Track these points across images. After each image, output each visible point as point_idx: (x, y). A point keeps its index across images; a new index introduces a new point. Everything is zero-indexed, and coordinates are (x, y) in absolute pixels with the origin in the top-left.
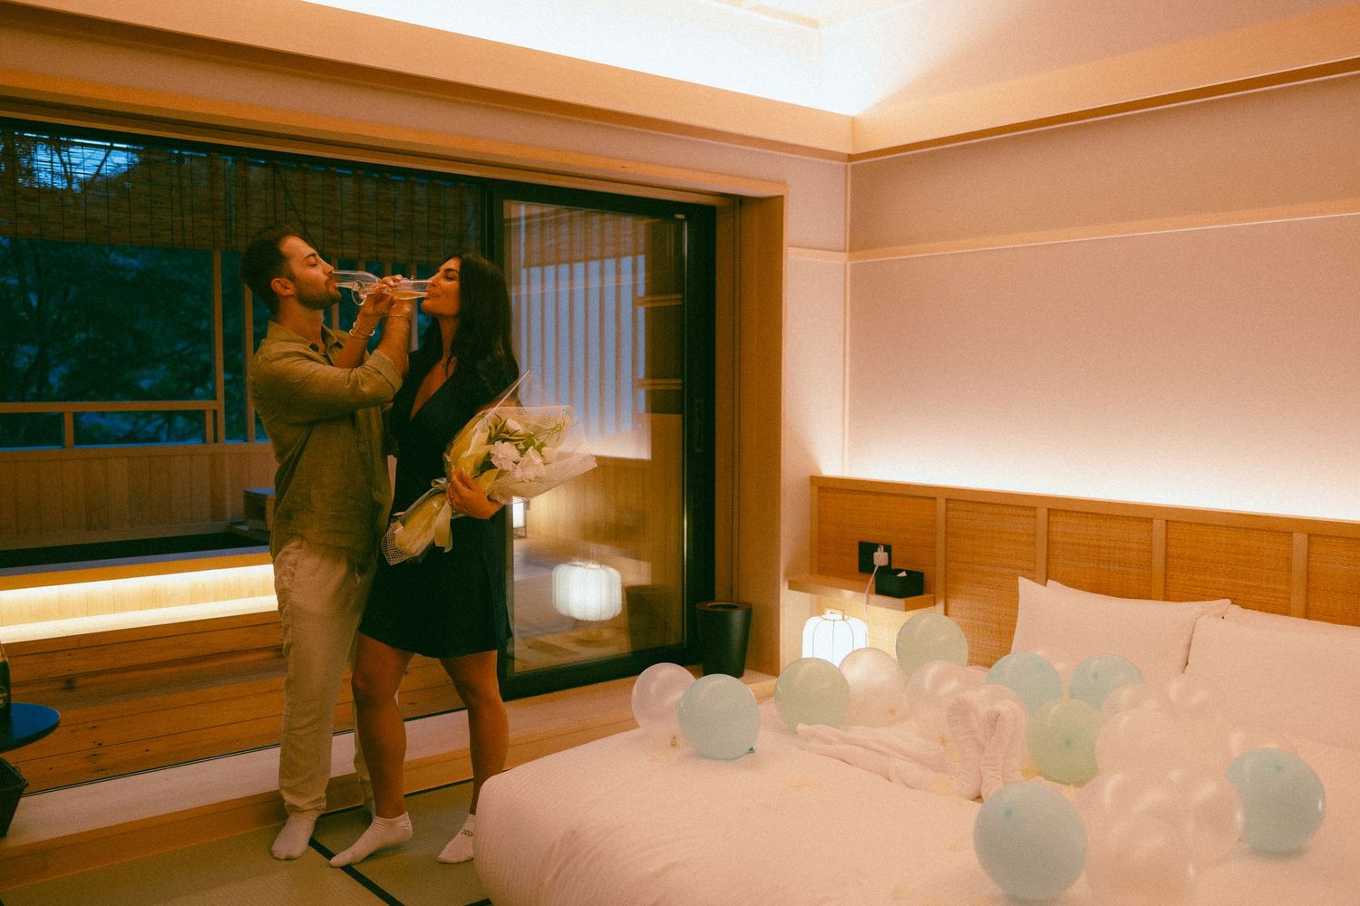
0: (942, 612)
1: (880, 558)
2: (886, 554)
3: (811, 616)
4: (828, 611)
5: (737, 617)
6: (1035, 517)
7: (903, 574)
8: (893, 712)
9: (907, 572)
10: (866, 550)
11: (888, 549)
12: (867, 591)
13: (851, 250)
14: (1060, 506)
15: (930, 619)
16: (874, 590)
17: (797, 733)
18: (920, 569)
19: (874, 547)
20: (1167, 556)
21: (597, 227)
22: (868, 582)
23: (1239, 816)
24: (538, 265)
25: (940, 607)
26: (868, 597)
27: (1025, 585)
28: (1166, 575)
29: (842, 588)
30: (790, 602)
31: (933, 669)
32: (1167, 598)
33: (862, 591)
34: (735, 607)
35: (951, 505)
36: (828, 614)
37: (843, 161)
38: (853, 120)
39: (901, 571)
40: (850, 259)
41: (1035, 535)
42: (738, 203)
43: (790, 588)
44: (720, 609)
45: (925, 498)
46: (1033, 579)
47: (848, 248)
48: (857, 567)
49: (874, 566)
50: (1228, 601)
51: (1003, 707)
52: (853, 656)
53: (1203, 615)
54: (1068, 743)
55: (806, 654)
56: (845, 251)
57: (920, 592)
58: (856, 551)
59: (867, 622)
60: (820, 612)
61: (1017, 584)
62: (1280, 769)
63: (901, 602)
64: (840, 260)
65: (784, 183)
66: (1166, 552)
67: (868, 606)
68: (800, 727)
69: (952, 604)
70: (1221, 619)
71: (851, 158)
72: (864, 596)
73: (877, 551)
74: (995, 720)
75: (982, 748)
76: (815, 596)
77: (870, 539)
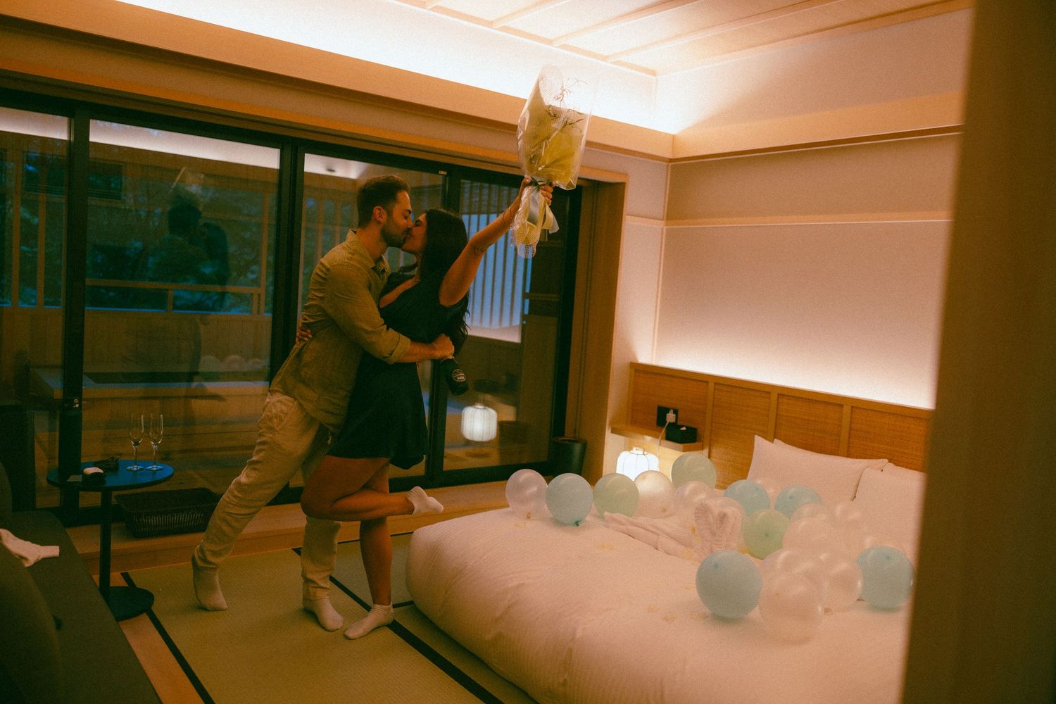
0: (707, 455)
1: (671, 417)
2: (674, 415)
3: (625, 450)
4: (635, 449)
5: (577, 448)
6: (769, 399)
7: (684, 429)
8: (664, 510)
9: (687, 427)
10: (662, 412)
11: (676, 412)
12: (660, 438)
13: (667, 219)
14: (785, 393)
15: (697, 458)
16: (664, 436)
17: (604, 518)
18: (695, 427)
19: (666, 410)
20: (851, 429)
21: (506, 192)
22: (661, 431)
23: (859, 584)
24: (467, 213)
25: (706, 452)
26: (660, 442)
27: (758, 440)
28: (849, 441)
29: (646, 434)
30: (611, 440)
31: (691, 486)
32: (849, 456)
33: (657, 437)
34: (576, 441)
35: (717, 387)
36: (634, 450)
37: (666, 162)
38: (674, 136)
39: (683, 426)
40: (666, 225)
41: (769, 410)
42: (597, 185)
43: (612, 432)
44: (567, 442)
45: (702, 381)
46: (766, 438)
47: (665, 218)
48: (656, 422)
49: (666, 422)
50: (887, 460)
51: (729, 511)
52: (643, 476)
53: (867, 467)
54: (767, 535)
55: (619, 471)
56: (663, 220)
57: (694, 441)
58: (656, 412)
59: (659, 457)
60: (630, 449)
61: (754, 439)
62: (888, 558)
63: (681, 446)
64: (659, 226)
65: (627, 175)
66: (850, 426)
67: (661, 447)
68: (606, 513)
69: (714, 451)
70: (880, 472)
71: (671, 160)
72: (658, 440)
73: (668, 412)
74: (723, 517)
75: (714, 534)
76: (627, 439)
77: (664, 405)
